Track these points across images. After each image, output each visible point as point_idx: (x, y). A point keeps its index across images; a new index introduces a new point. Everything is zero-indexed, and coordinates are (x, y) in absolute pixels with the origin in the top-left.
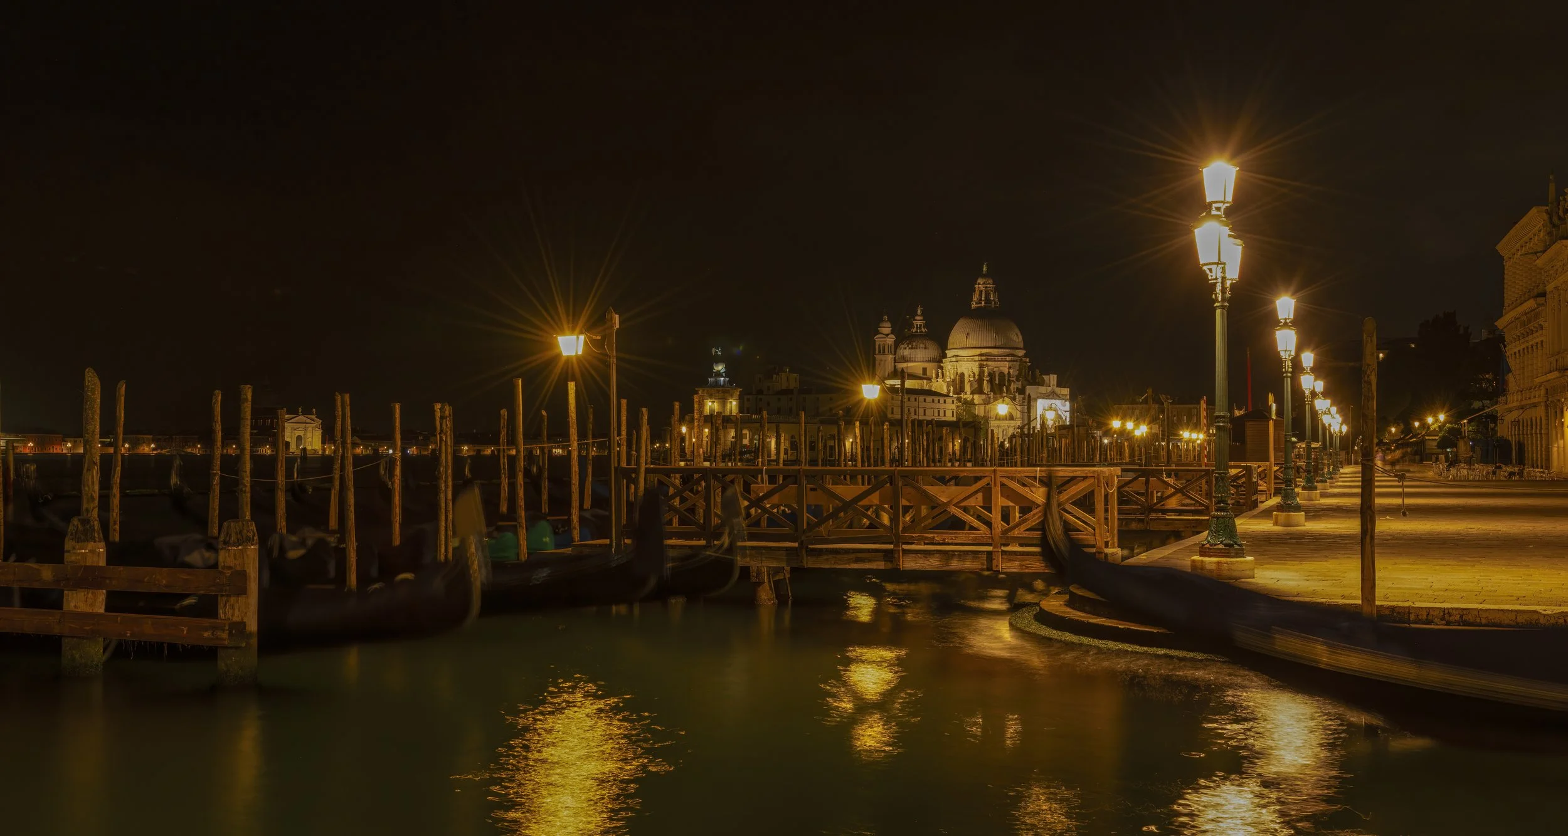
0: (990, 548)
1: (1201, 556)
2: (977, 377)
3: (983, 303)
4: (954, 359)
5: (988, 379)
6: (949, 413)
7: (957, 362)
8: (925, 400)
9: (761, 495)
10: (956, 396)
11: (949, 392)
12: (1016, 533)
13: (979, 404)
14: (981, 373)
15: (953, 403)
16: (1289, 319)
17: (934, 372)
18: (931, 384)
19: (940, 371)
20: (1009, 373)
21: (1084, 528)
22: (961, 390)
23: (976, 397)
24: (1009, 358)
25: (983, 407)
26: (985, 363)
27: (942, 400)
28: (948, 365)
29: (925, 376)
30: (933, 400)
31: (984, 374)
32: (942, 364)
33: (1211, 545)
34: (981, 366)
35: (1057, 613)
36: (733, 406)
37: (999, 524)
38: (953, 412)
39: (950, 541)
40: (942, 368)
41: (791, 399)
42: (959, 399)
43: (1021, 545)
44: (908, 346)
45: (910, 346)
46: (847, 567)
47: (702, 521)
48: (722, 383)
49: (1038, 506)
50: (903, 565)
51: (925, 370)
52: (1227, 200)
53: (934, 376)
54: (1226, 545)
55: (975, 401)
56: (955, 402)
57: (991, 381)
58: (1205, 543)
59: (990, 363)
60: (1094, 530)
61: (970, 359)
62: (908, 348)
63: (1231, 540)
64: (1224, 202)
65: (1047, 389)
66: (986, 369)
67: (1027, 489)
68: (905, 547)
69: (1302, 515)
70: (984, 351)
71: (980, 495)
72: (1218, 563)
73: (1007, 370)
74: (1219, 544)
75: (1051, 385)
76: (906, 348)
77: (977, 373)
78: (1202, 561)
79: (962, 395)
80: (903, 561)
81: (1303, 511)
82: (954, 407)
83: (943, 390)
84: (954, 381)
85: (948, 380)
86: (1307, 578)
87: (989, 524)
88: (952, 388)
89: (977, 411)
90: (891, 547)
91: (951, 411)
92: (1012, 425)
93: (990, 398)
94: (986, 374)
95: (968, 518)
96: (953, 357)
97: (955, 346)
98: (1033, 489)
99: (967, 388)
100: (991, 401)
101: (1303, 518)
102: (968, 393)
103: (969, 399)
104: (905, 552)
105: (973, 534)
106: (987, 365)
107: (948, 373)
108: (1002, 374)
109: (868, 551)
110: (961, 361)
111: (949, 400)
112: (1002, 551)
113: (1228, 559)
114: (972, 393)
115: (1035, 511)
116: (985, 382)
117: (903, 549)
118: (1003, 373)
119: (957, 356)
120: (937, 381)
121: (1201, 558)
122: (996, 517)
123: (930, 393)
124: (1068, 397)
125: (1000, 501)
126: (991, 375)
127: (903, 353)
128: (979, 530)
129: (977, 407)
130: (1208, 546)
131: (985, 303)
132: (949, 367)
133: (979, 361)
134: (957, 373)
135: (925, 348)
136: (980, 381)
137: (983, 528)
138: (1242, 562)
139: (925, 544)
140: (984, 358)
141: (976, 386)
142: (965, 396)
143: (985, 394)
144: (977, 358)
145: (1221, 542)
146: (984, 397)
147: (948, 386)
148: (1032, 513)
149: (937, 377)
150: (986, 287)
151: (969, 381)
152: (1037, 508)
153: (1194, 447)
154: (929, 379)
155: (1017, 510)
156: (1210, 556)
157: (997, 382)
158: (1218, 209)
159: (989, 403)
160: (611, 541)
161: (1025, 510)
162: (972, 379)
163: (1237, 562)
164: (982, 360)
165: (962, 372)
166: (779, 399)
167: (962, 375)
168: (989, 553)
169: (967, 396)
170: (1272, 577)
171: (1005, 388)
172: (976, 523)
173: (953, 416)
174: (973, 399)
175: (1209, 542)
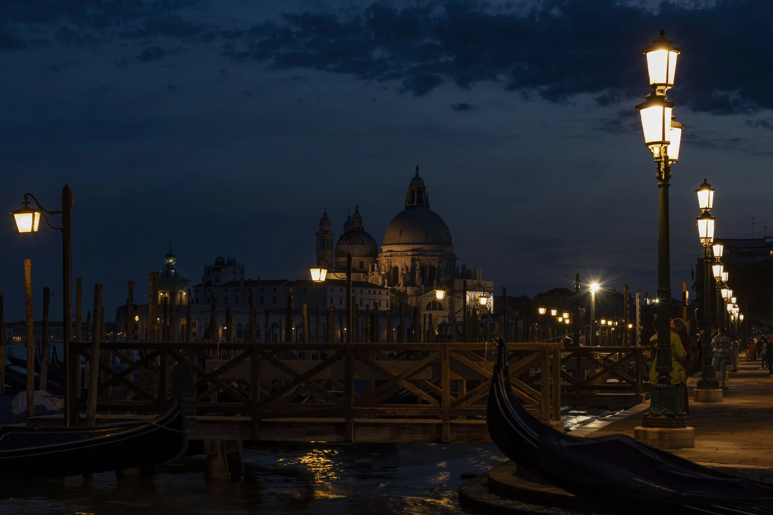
0: (440, 421)
1: (643, 427)
2: (409, 271)
3: (415, 202)
4: (389, 254)
5: (420, 272)
6: (384, 304)
7: (391, 256)
8: (362, 292)
9: (215, 369)
10: (390, 288)
11: (384, 284)
12: (463, 406)
13: (412, 295)
14: (413, 266)
15: (388, 294)
16: (709, 208)
17: (370, 265)
18: (367, 277)
19: (375, 265)
20: (439, 266)
21: (531, 401)
22: (394, 281)
23: (409, 289)
24: (438, 254)
25: (415, 299)
26: (417, 257)
27: (377, 292)
28: (383, 260)
29: (362, 270)
30: (369, 292)
31: (416, 268)
32: (377, 259)
33: (654, 416)
34: (413, 261)
35: (507, 483)
36: (183, 296)
37: (448, 398)
38: (387, 302)
39: (400, 414)
40: (377, 262)
41: (237, 290)
42: (393, 291)
43: (469, 418)
44: (346, 242)
45: (348, 242)
46: (300, 439)
47: (156, 396)
48: (173, 275)
49: (486, 379)
50: (354, 437)
51: (362, 264)
52: (669, 82)
53: (370, 269)
54: (668, 416)
55: (408, 292)
56: (389, 293)
57: (422, 274)
58: (647, 413)
59: (421, 258)
60: (540, 402)
61: (403, 254)
62: (346, 244)
63: (673, 411)
64: (666, 85)
65: (473, 282)
66: (418, 263)
67: (475, 363)
68: (356, 420)
69: (720, 391)
70: (416, 247)
71: (430, 369)
72: (660, 433)
73: (437, 264)
74: (660, 415)
75: (477, 279)
76: (344, 244)
77: (409, 267)
78: (645, 431)
79: (396, 287)
80: (354, 434)
81: (721, 388)
82: (388, 298)
83: (378, 282)
84: (388, 274)
85: (383, 273)
86: (743, 447)
87: (439, 398)
88: (386, 281)
89: (409, 302)
90: (343, 420)
91: (386, 302)
92: (442, 315)
93: (421, 290)
94: (418, 268)
95: (419, 392)
96: (388, 252)
97: (390, 242)
98: (480, 362)
99: (401, 280)
100: (423, 293)
101: (721, 394)
102: (402, 285)
103: (402, 291)
104: (357, 425)
105: (422, 407)
106: (419, 260)
107: (383, 267)
108: (432, 268)
109: (321, 424)
110: (395, 255)
111: (384, 292)
112: (451, 423)
113: (670, 429)
114: (405, 285)
115: (483, 384)
116: (417, 275)
117: (354, 422)
118: (434, 267)
119: (391, 251)
120: (373, 274)
121: (644, 429)
122: (445, 390)
123: (367, 285)
124: (493, 289)
125: (449, 375)
126: (422, 268)
127: (342, 248)
128: (430, 404)
129: (409, 299)
130: (650, 416)
131: (417, 203)
132: (384, 261)
133: (411, 255)
134: (391, 267)
135: (362, 244)
136: (412, 273)
137: (433, 401)
138: (683, 432)
139: (376, 417)
140: (416, 253)
141: (408, 279)
142: (399, 288)
143: (417, 286)
144: (409, 253)
145: (664, 413)
146: (415, 289)
147: (383, 279)
148: (480, 386)
149: (373, 270)
150: (418, 188)
151: (402, 274)
152: (486, 381)
153: (610, 334)
154: (366, 273)
155: (465, 384)
156: (653, 427)
157: (428, 275)
158: (662, 91)
159: (420, 295)
160: (66, 416)
161: (472, 385)
162: (404, 272)
163: (679, 431)
164: (414, 255)
165: (396, 265)
166: (226, 291)
167: (396, 268)
168: (439, 426)
169: (401, 288)
170: (711, 447)
171: (435, 281)
172: (426, 396)
173: (387, 306)
174: (406, 291)
175: (651, 413)
